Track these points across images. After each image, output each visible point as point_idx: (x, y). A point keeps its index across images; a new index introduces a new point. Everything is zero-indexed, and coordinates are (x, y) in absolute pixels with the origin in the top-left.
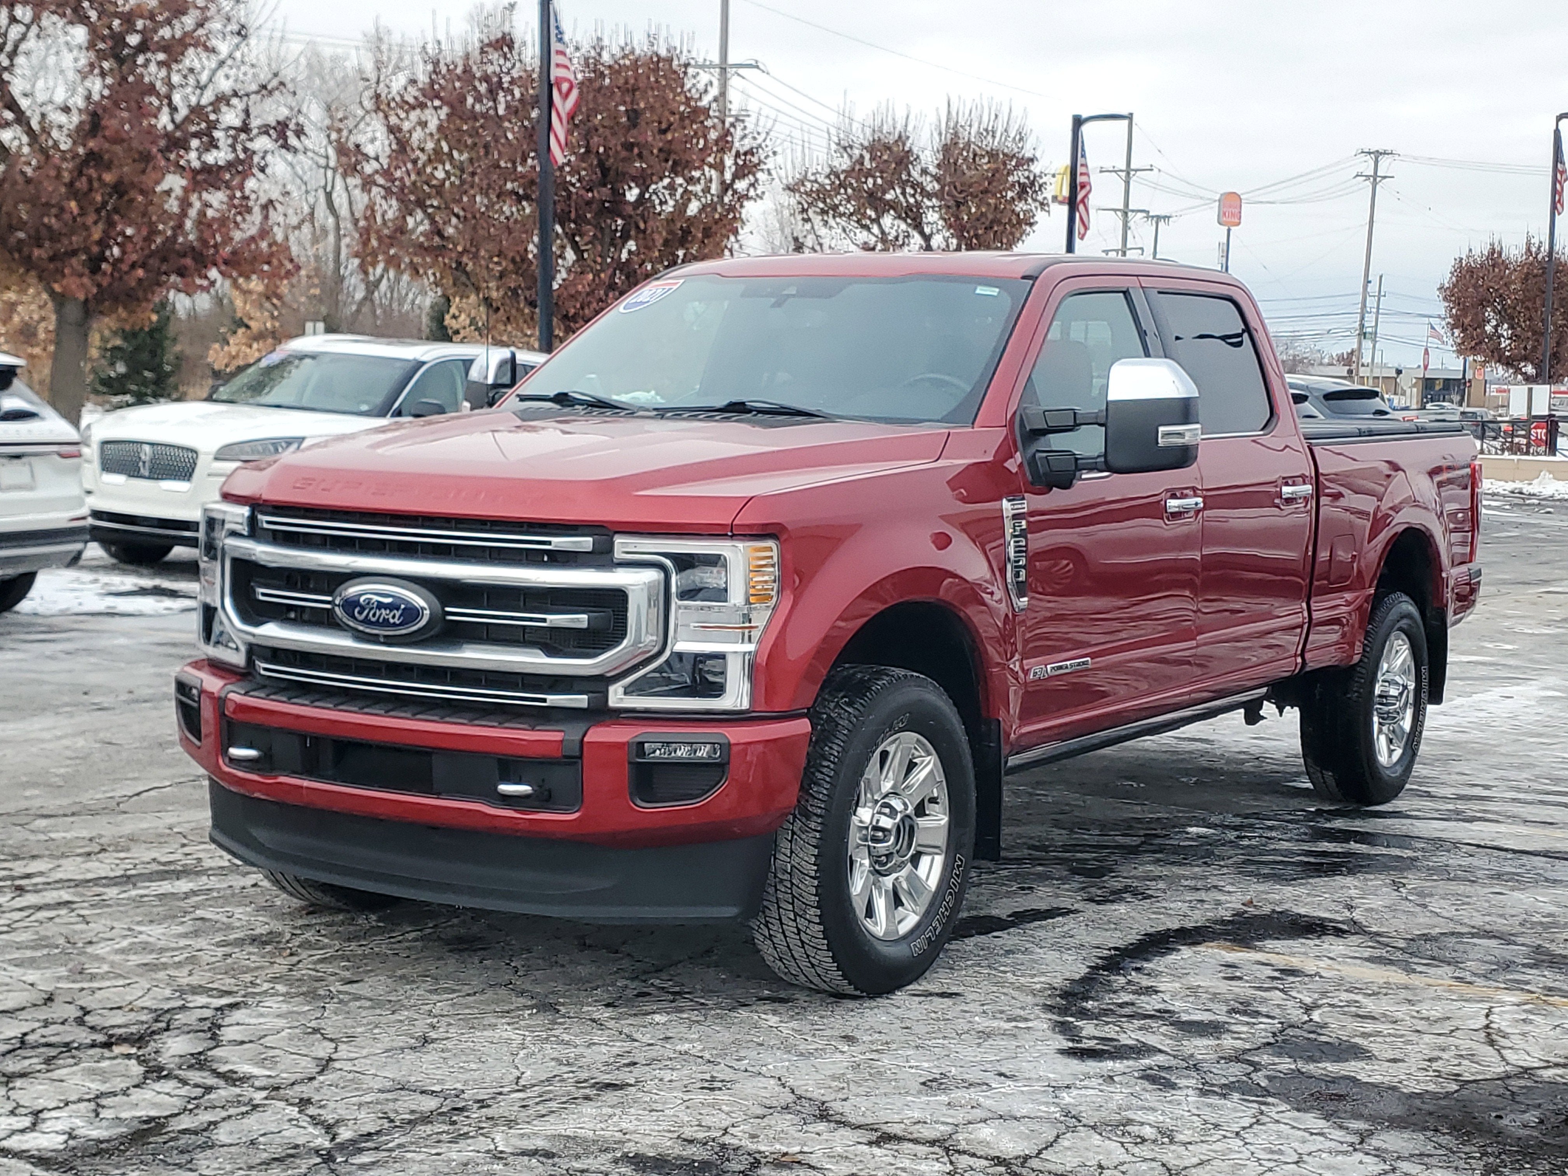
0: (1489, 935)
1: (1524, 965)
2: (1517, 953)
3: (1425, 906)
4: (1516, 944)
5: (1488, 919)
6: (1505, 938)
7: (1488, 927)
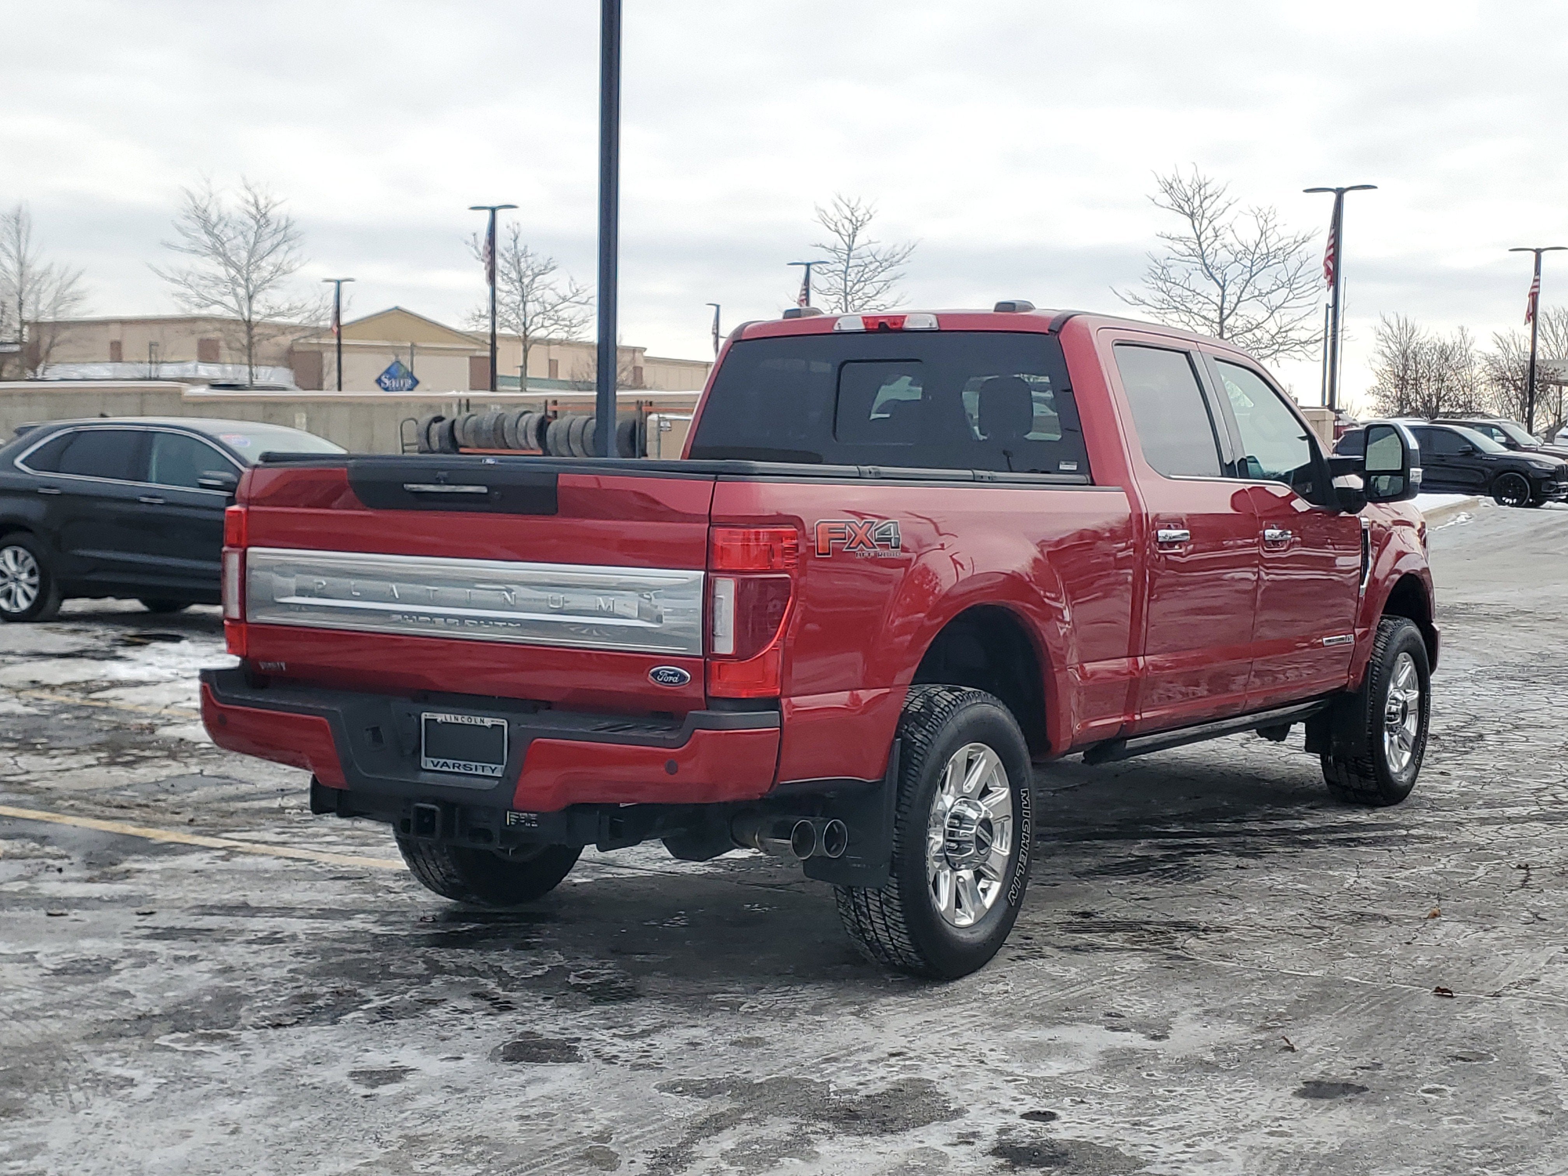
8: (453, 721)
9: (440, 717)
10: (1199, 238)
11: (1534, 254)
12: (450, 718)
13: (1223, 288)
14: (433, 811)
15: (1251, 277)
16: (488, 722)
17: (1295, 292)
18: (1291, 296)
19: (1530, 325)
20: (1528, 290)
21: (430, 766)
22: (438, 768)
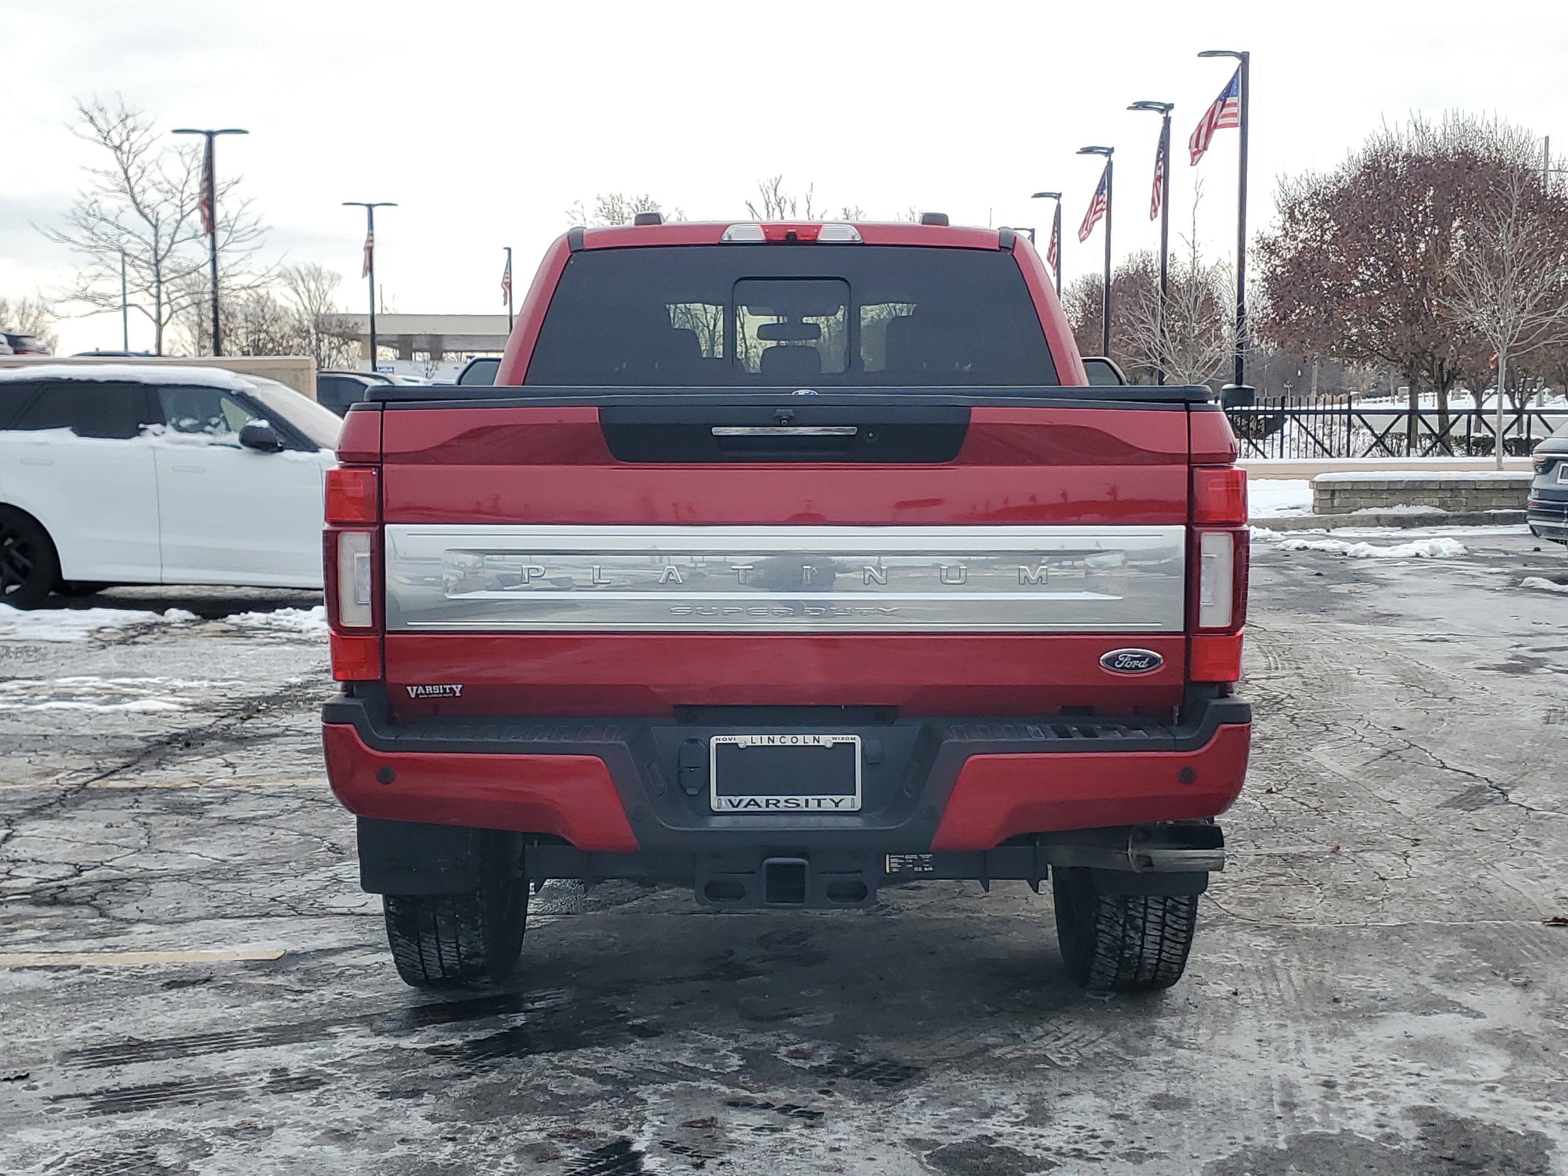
0: (242, 822)
1: (211, 803)
2: (218, 812)
3: (303, 834)
4: (219, 818)
5: (244, 833)
6: (226, 821)
7: (243, 827)
8: (765, 743)
9: (743, 740)
10: (126, 172)
11: (366, 209)
12: (760, 740)
13: (156, 227)
14: (802, 866)
15: (183, 218)
16: (827, 740)
17: (235, 235)
18: (231, 240)
19: (368, 278)
20: (363, 244)
21: (726, 807)
22: (740, 809)
